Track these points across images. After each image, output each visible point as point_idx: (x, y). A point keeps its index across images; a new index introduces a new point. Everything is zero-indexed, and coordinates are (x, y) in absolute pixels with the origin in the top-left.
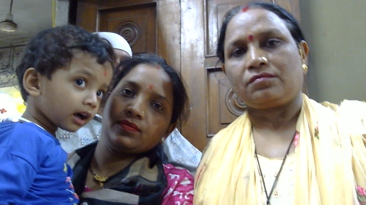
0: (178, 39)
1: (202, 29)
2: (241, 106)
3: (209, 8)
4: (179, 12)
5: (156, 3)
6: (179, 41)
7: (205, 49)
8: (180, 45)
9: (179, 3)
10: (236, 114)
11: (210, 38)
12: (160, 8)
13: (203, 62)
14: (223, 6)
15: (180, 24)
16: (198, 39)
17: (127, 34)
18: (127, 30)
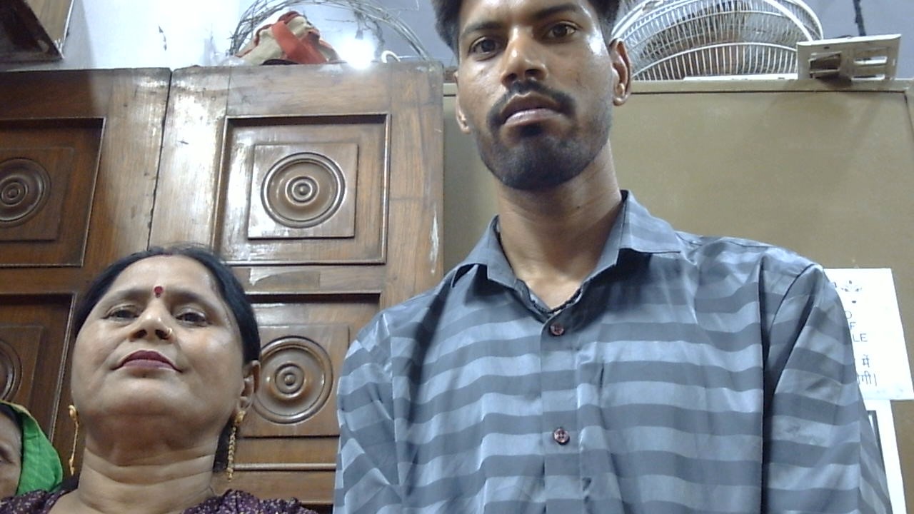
0: (146, 215)
1: (210, 196)
2: (282, 395)
3: (234, 148)
4: (159, 149)
5: (102, 119)
6: (149, 221)
8: (148, 229)
9: (160, 126)
10: (268, 414)
11: (227, 221)
12: (110, 134)
14: (269, 147)
15: (157, 177)
16: (198, 220)
17: (13, 190)
18: (16, 180)
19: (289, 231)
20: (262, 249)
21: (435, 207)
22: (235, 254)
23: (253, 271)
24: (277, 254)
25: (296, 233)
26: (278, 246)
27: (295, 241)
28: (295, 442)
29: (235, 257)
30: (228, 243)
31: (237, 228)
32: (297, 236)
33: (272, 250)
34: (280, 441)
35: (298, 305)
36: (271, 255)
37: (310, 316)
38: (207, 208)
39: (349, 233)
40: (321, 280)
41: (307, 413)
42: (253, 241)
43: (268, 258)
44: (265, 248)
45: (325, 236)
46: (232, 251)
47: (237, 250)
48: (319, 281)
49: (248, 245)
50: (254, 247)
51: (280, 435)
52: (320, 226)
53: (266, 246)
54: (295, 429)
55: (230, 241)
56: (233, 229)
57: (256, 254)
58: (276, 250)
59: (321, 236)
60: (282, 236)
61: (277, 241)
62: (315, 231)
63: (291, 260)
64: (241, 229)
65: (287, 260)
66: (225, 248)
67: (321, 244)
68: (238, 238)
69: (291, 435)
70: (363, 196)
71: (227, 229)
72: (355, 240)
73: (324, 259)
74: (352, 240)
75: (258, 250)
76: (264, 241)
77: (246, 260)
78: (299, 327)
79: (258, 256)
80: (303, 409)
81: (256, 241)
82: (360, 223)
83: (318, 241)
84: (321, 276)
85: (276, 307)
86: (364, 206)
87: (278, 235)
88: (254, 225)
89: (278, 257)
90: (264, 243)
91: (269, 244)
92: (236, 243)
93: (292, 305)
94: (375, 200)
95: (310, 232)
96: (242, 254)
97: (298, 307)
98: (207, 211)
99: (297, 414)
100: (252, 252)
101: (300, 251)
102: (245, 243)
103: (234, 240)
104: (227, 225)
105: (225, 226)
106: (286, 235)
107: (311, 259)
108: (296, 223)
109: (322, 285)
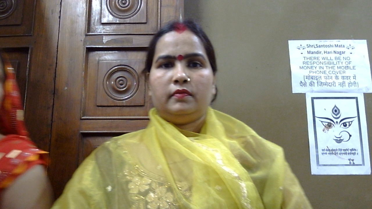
0: (58, 13)
1: (84, 5)
2: (119, 90)
6: (59, 16)
7: (86, 27)
8: (59, 19)
10: (113, 97)
13: (83, 40)
16: (80, 15)
18: (3, 0)
19: (119, 20)
20: (108, 28)
21: (181, 9)
22: (96, 30)
23: (104, 37)
24: (114, 30)
25: (122, 21)
26: (114, 26)
27: (121, 24)
28: (125, 108)
29: (97, 31)
30: (93, 25)
31: (97, 18)
32: (122, 22)
33: (112, 28)
34: (119, 107)
35: (124, 52)
36: (111, 30)
37: (129, 57)
38: (83, 10)
39: (144, 21)
40: (133, 41)
41: (129, 96)
42: (104, 25)
43: (110, 32)
44: (109, 28)
45: (134, 22)
46: (95, 29)
47: (97, 29)
48: (132, 42)
49: (101, 26)
50: (104, 27)
51: (118, 105)
52: (132, 18)
53: (109, 26)
54: (124, 103)
55: (94, 24)
56: (95, 19)
57: (105, 30)
58: (113, 28)
59: (132, 22)
60: (116, 22)
61: (114, 24)
62: (130, 20)
63: (121, 32)
64: (98, 19)
65: (119, 33)
66: (92, 27)
67: (133, 26)
68: (97, 23)
69: (123, 105)
70: (150, 5)
71: (92, 19)
72: (147, 24)
73: (134, 32)
74: (145, 24)
75: (106, 29)
76: (109, 24)
77: (101, 33)
78: (124, 61)
79: (106, 31)
80: (127, 95)
81: (105, 25)
82: (149, 16)
83: (131, 24)
84: (133, 40)
85: (114, 53)
86: (151, 10)
87: (114, 22)
88: (104, 18)
89: (115, 31)
90: (108, 26)
91: (110, 26)
92: (96, 25)
93: (121, 52)
94: (155, 7)
95: (128, 21)
96: (99, 30)
97: (124, 53)
98: (83, 11)
99: (125, 97)
100: (103, 29)
101: (124, 29)
102: (100, 25)
103: (95, 24)
104: (92, 17)
105: (92, 18)
106: (118, 22)
107: (129, 32)
108: (121, 17)
109: (133, 43)
